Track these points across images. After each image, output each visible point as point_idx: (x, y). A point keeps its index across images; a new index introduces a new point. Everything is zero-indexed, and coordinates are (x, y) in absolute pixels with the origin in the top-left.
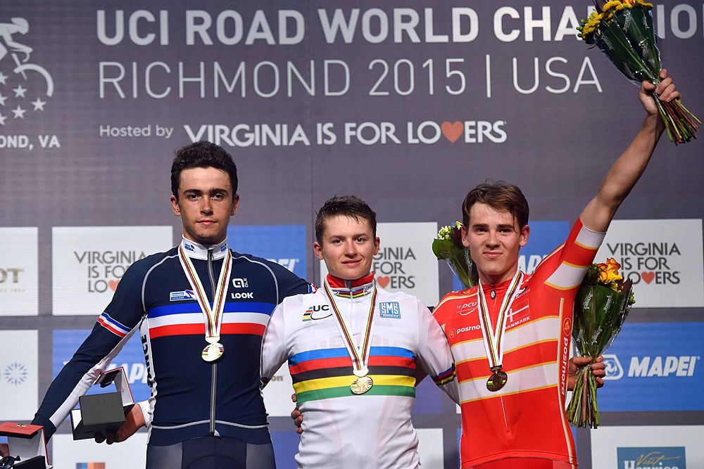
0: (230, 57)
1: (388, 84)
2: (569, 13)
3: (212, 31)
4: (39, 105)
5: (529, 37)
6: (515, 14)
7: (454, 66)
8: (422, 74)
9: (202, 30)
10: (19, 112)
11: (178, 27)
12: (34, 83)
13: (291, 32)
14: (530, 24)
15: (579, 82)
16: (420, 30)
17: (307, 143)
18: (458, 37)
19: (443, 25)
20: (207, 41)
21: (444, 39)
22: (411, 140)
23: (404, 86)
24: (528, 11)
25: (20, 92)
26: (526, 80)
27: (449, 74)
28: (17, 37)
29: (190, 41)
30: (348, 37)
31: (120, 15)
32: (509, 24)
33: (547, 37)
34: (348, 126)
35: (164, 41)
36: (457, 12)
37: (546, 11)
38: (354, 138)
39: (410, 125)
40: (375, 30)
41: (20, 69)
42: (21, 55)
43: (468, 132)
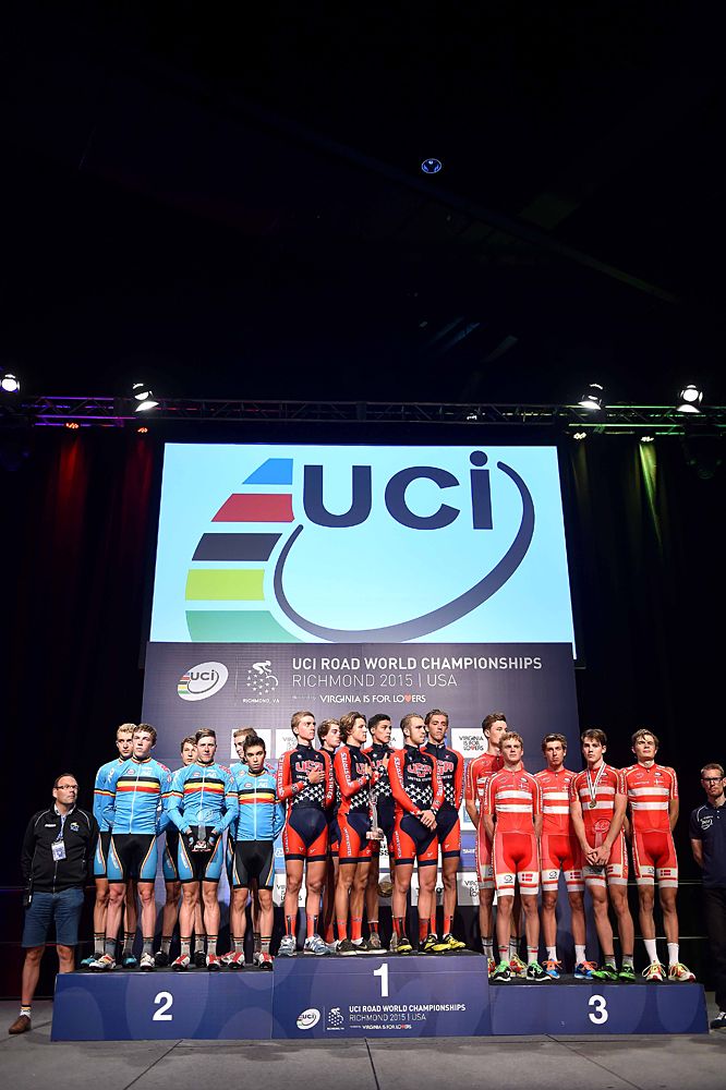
0: (335, 673)
1: (387, 683)
2: (446, 660)
3: (330, 665)
4: (273, 689)
5: (433, 668)
6: (428, 660)
7: (408, 677)
8: (398, 680)
9: (327, 664)
10: (267, 691)
11: (319, 663)
12: (272, 681)
13: (355, 666)
14: (433, 664)
15: (449, 683)
16: (397, 665)
17: (360, 702)
18: (410, 668)
19: (405, 664)
20: (328, 668)
21: (405, 668)
22: (394, 701)
24: (433, 659)
25: (267, 685)
26: (432, 682)
27: (407, 680)
28: (267, 667)
29: (323, 668)
30: (374, 667)
31: (300, 660)
32: (426, 663)
33: (439, 668)
34: (374, 696)
35: (314, 668)
36: (409, 659)
37: (438, 659)
38: (376, 700)
39: (394, 696)
40: (383, 665)
41: (267, 677)
42: (268, 673)
43: (413, 698)
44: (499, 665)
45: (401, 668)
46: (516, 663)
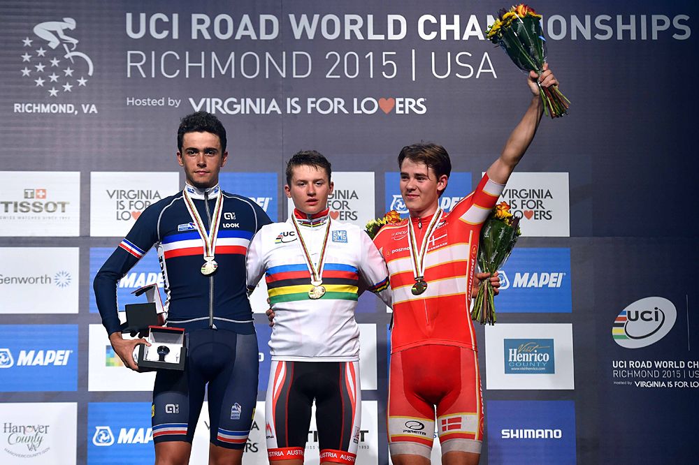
0: (223, 49)
1: (339, 70)
2: (473, 20)
3: (211, 29)
4: (82, 82)
5: (444, 37)
6: (434, 20)
7: (388, 57)
8: (364, 63)
9: (203, 28)
10: (68, 87)
11: (185, 26)
12: (79, 65)
13: (269, 30)
14: (444, 27)
15: (480, 70)
16: (364, 30)
17: (279, 112)
18: (391, 36)
19: (381, 28)
20: (207, 36)
21: (382, 37)
22: (356, 111)
23: (352, 71)
24: (443, 18)
25: (69, 72)
26: (441, 69)
27: (384, 64)
28: (67, 32)
29: (194, 36)
30: (311, 36)
31: (143, 16)
32: (429, 27)
33: (457, 37)
34: (310, 100)
35: (175, 36)
36: (391, 18)
37: (457, 18)
38: (314, 109)
39: (355, 100)
40: (331, 29)
41: (69, 55)
42: (70, 45)
43: (398, 106)
44: (594, 30)
45: (371, 36)
46: (632, 27)
